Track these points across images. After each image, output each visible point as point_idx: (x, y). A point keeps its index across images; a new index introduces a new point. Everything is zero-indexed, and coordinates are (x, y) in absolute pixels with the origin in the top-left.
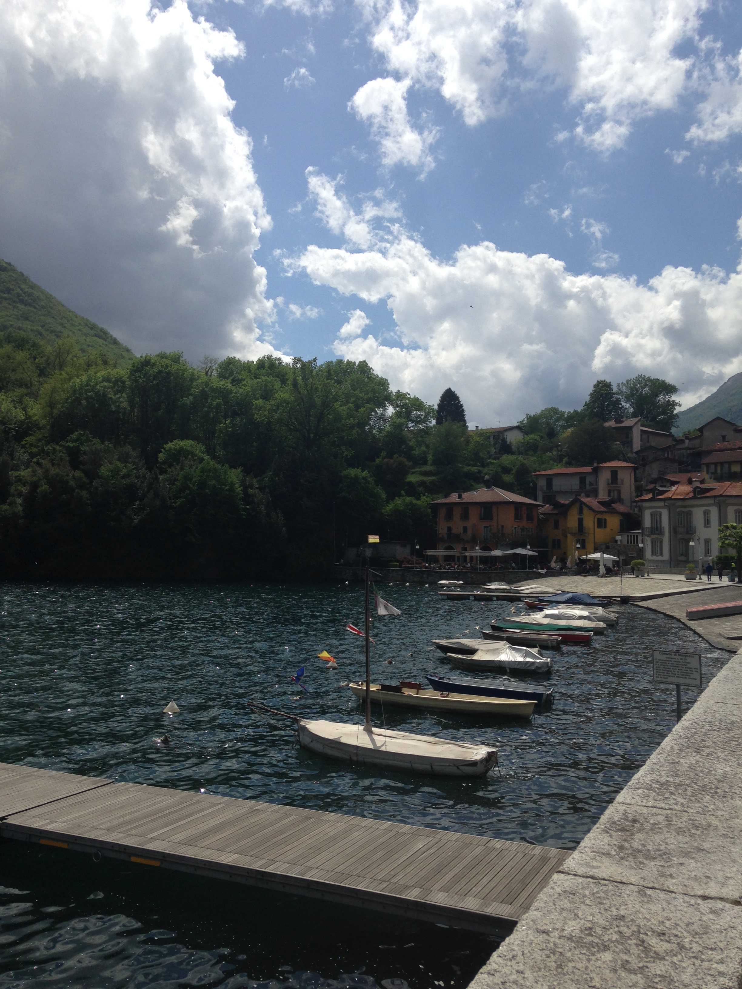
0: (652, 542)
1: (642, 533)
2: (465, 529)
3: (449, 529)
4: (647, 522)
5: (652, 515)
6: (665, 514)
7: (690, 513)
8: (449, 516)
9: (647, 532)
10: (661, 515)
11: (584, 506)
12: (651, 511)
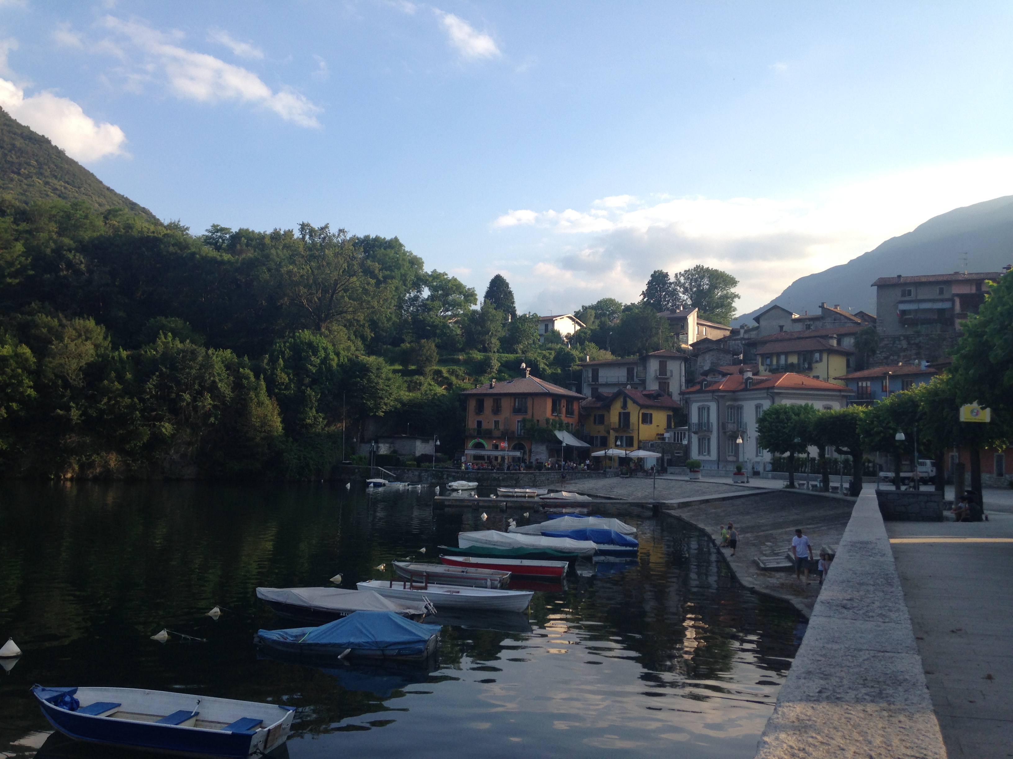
0: (699, 440)
1: (689, 430)
2: (497, 423)
3: (479, 423)
4: (694, 418)
5: (699, 409)
6: (713, 406)
7: (740, 408)
8: (480, 409)
9: (694, 429)
10: (709, 409)
11: (628, 400)
12: (699, 404)
